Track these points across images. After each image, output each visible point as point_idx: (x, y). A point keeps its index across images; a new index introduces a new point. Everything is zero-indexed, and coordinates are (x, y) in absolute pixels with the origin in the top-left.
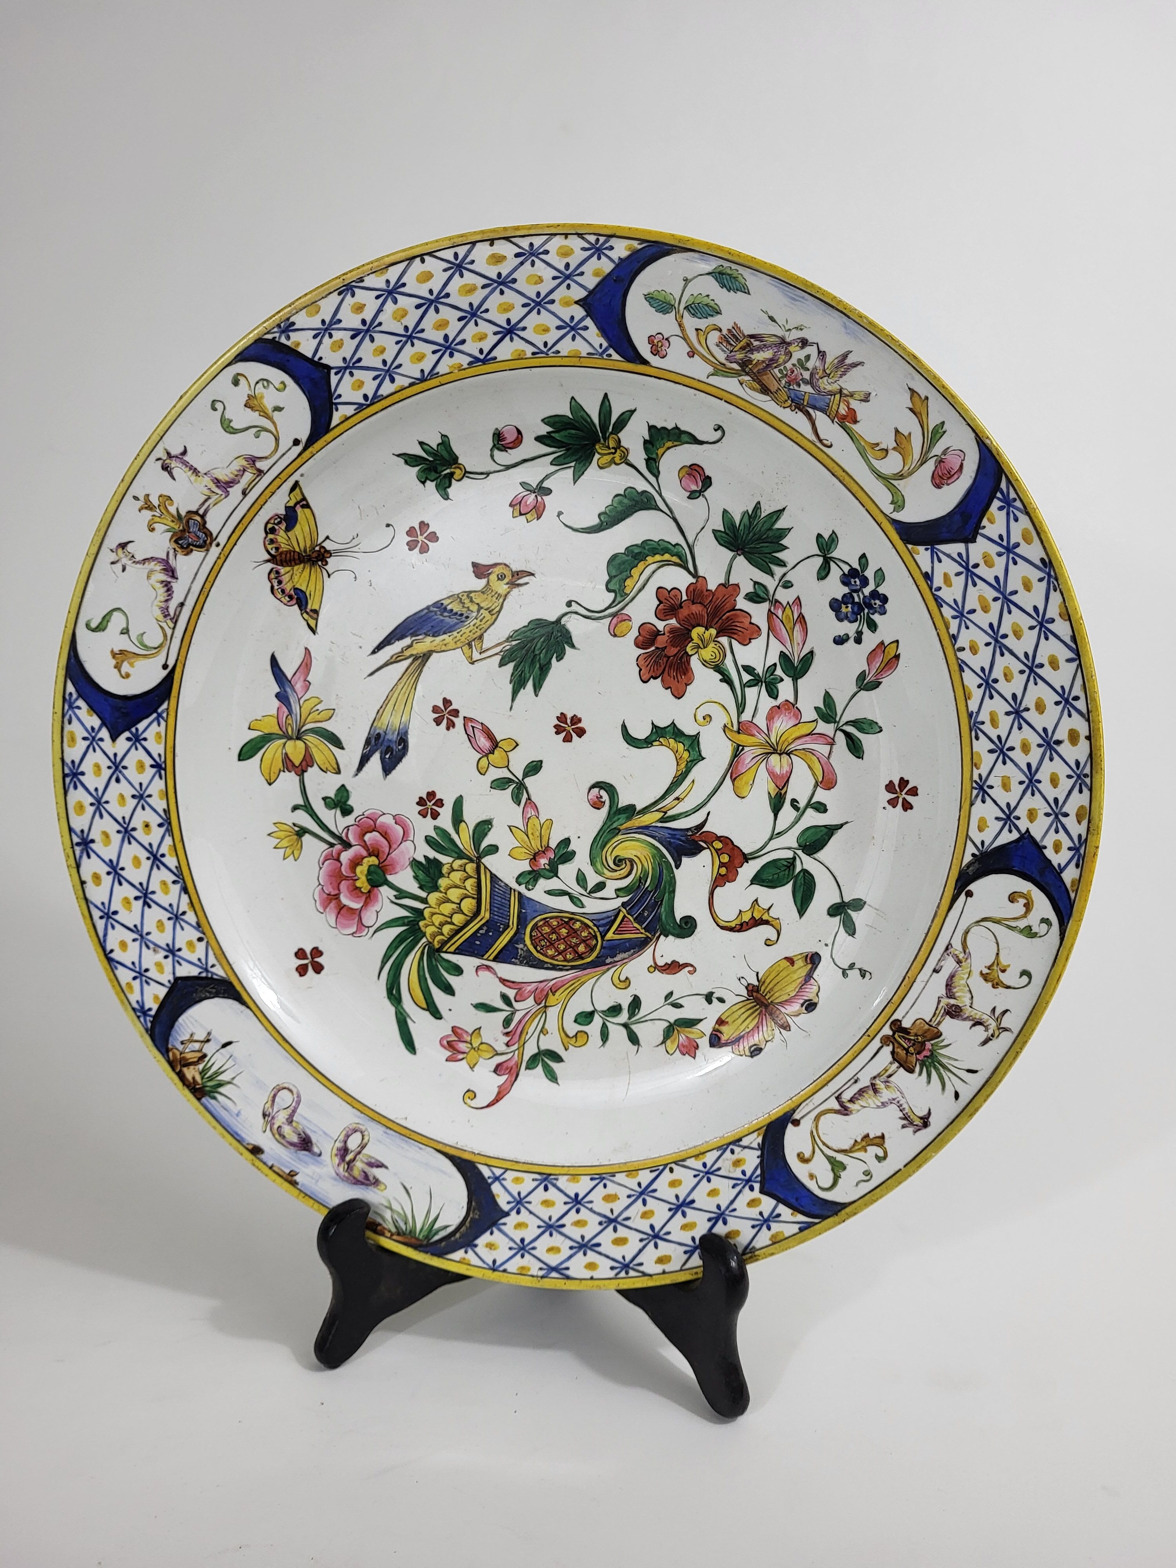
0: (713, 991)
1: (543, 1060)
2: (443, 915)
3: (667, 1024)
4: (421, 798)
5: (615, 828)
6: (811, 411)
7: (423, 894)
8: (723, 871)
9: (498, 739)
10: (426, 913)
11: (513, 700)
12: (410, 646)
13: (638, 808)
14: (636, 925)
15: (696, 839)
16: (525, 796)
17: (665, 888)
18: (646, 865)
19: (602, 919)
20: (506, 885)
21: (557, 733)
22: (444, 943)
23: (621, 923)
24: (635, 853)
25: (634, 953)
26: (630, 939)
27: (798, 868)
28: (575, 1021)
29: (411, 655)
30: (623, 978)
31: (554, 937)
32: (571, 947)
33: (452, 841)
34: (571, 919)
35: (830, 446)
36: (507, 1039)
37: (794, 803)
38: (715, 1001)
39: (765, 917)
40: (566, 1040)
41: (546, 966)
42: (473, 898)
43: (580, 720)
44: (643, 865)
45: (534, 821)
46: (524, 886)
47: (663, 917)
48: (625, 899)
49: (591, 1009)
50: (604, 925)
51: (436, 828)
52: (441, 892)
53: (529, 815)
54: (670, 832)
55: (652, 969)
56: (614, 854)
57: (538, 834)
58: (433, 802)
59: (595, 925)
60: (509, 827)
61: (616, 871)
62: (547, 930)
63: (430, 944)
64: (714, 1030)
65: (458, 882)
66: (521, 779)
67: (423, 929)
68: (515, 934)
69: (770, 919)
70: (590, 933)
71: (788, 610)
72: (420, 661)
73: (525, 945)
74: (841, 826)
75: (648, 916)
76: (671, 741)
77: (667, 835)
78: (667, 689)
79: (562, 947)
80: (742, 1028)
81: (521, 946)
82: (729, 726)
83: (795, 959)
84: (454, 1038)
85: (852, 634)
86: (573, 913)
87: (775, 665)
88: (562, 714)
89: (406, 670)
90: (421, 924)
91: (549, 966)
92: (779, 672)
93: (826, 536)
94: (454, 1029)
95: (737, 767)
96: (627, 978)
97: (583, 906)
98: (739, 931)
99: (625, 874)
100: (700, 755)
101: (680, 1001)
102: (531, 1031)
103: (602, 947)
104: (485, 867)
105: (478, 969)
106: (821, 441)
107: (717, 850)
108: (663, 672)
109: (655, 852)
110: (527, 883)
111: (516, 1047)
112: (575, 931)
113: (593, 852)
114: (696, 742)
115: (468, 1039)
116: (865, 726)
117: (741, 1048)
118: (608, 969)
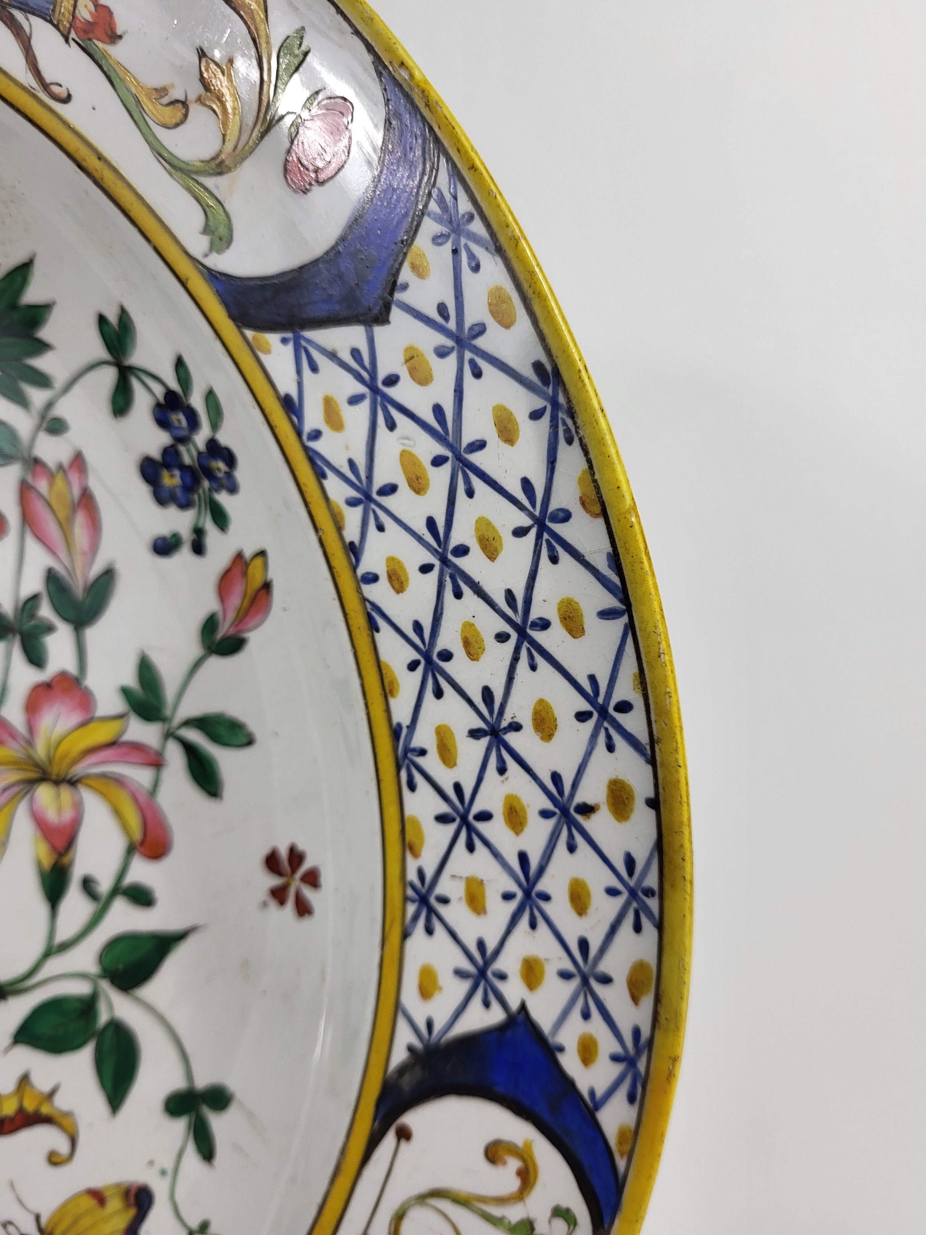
6: (19, 15)
27: (103, 1018)
35: (67, 99)
37: (88, 885)
39: (45, 1110)
69: (55, 1114)
71: (59, 482)
74: (179, 937)
83: (107, 1194)
85: (186, 534)
87: (34, 599)
92: (46, 611)
93: (112, 317)
106: (45, 86)
116: (222, 731)
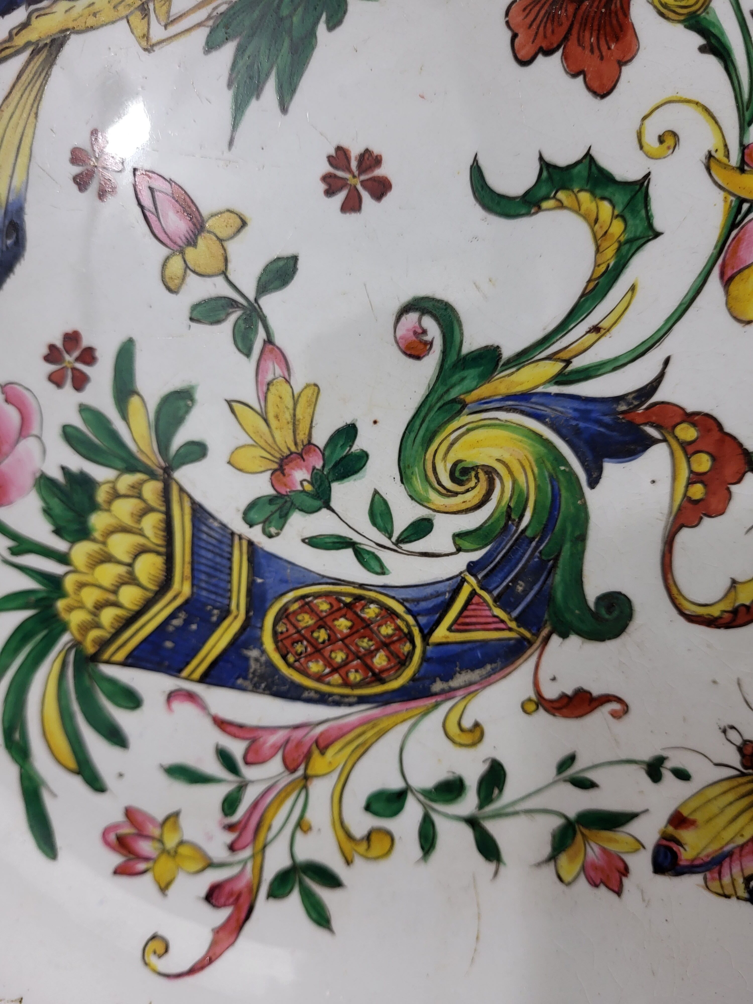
0: (665, 754)
1: (301, 883)
2: (100, 587)
3: (557, 822)
4: (52, 347)
5: (454, 401)
7: (60, 545)
8: (697, 491)
9: (205, 211)
10: (69, 583)
11: (235, 126)
12: (25, 25)
13: (507, 352)
14: (498, 612)
15: (638, 420)
16: (261, 335)
17: (563, 530)
18: (521, 479)
19: (425, 599)
20: (224, 526)
21: (330, 192)
22: (104, 644)
23: (465, 607)
24: (497, 453)
25: (494, 671)
26: (484, 643)
28: (368, 808)
29: (28, 44)
30: (467, 723)
31: (322, 635)
32: (358, 657)
33: (114, 436)
34: (358, 598)
36: (229, 837)
38: (668, 776)
40: (347, 846)
41: (306, 695)
42: (158, 553)
43: (377, 161)
44: (515, 481)
45: (281, 388)
46: (258, 528)
47: (559, 595)
48: (476, 556)
49: (397, 784)
50: (428, 612)
51: (84, 409)
52: (94, 540)
53: (270, 377)
54: (576, 405)
55: (532, 707)
56: (452, 457)
57: (288, 416)
58: (76, 354)
59: (409, 611)
60: (229, 403)
61: (456, 494)
62: (306, 620)
63: (77, 645)
64: (665, 836)
65: (128, 521)
66: (251, 296)
67: (64, 615)
68: (244, 628)
70: (398, 628)
72: (44, 54)
73: (263, 652)
75: (526, 592)
76: (584, 197)
77: (571, 413)
78: (575, 75)
79: (339, 657)
80: (728, 835)
81: (254, 653)
82: (720, 155)
84: (127, 830)
86: (362, 586)
88: (339, 149)
89: (19, 77)
90: (61, 604)
91: (312, 694)
94: (129, 813)
95: (735, 251)
96: (477, 725)
97: (383, 571)
98: (728, 626)
99: (476, 501)
100: (650, 226)
101: (592, 776)
102: (277, 823)
103: (425, 659)
104: (181, 490)
105: (171, 696)
107: (684, 445)
108: (566, 38)
109: (542, 450)
110: (266, 522)
111: (246, 853)
112: (367, 624)
113: (407, 453)
114: (640, 196)
115: (156, 832)
117: (726, 880)
118: (436, 705)
